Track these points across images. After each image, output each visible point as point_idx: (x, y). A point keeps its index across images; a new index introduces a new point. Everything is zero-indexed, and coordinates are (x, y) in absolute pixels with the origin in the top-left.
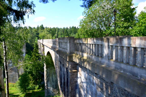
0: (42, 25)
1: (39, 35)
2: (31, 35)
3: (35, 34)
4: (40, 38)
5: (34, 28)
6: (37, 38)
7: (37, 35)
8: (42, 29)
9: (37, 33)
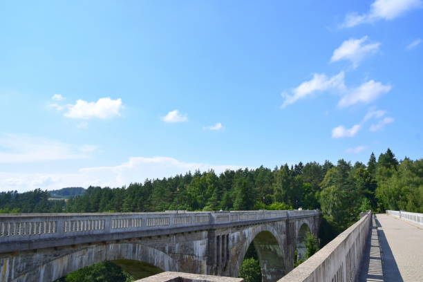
0: (389, 151)
1: (377, 190)
2: (343, 191)
3: (359, 186)
4: (382, 201)
5: (358, 165)
6: (365, 201)
7: (367, 190)
8: (388, 167)
9: (369, 182)
